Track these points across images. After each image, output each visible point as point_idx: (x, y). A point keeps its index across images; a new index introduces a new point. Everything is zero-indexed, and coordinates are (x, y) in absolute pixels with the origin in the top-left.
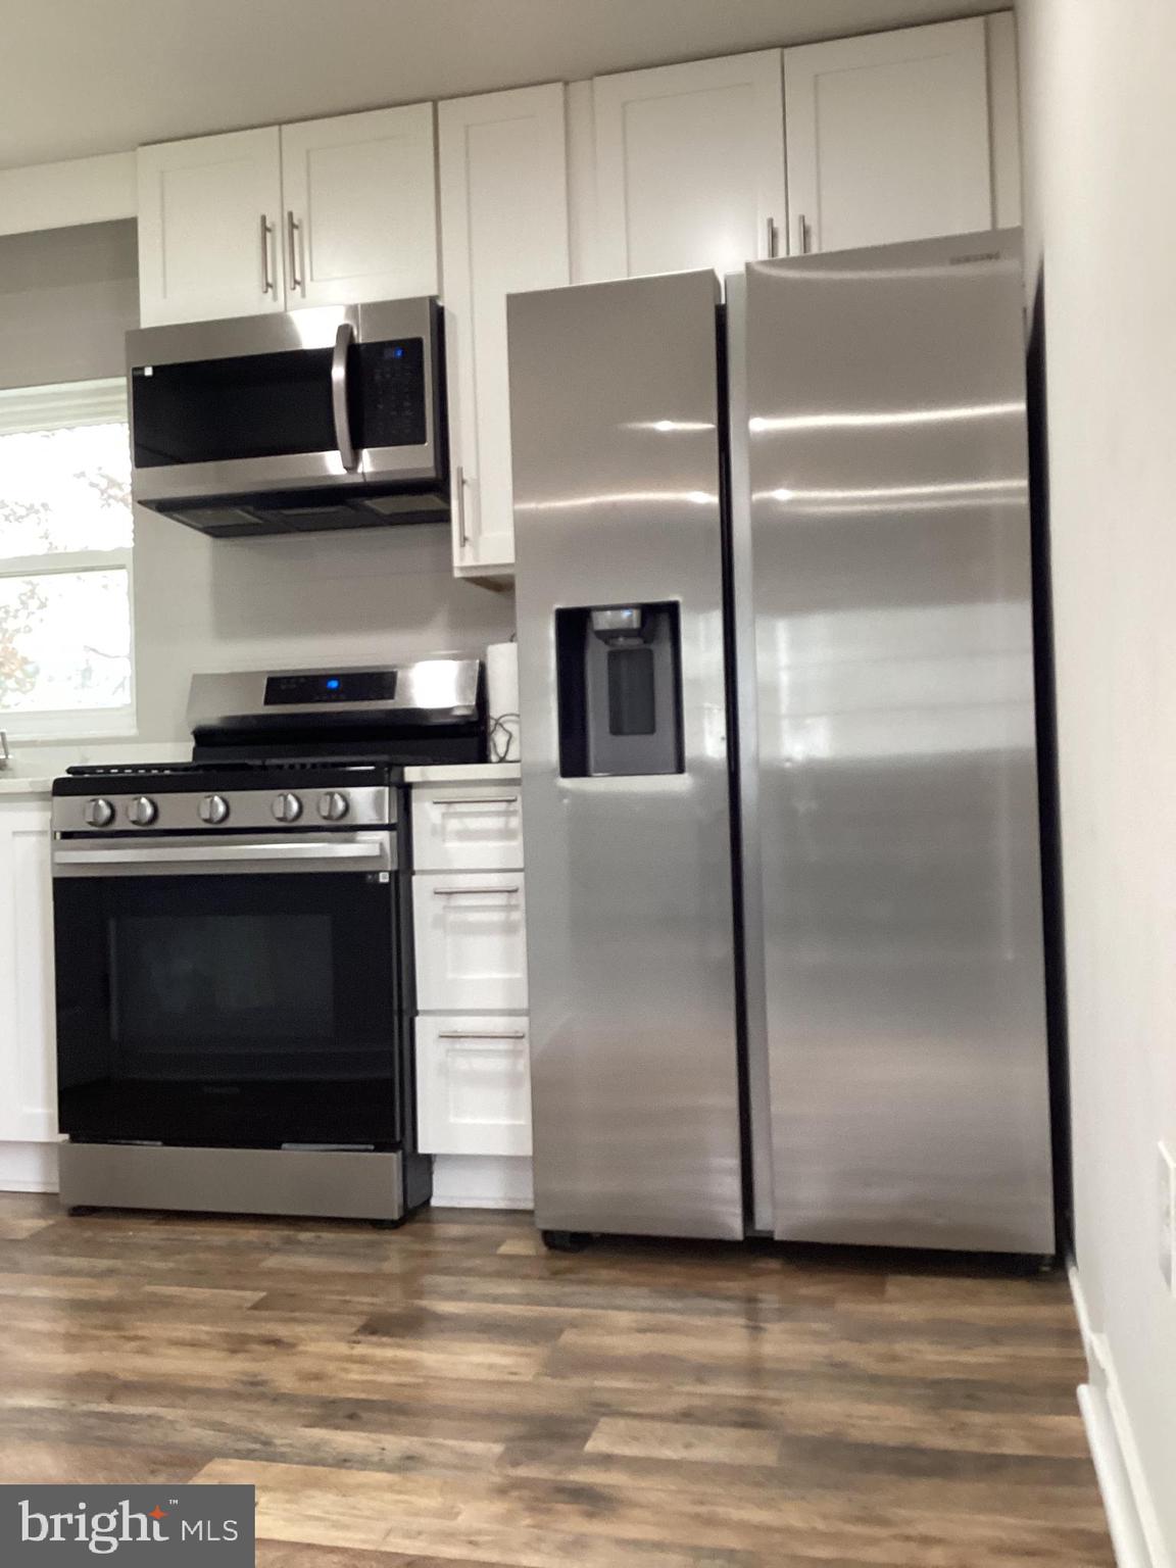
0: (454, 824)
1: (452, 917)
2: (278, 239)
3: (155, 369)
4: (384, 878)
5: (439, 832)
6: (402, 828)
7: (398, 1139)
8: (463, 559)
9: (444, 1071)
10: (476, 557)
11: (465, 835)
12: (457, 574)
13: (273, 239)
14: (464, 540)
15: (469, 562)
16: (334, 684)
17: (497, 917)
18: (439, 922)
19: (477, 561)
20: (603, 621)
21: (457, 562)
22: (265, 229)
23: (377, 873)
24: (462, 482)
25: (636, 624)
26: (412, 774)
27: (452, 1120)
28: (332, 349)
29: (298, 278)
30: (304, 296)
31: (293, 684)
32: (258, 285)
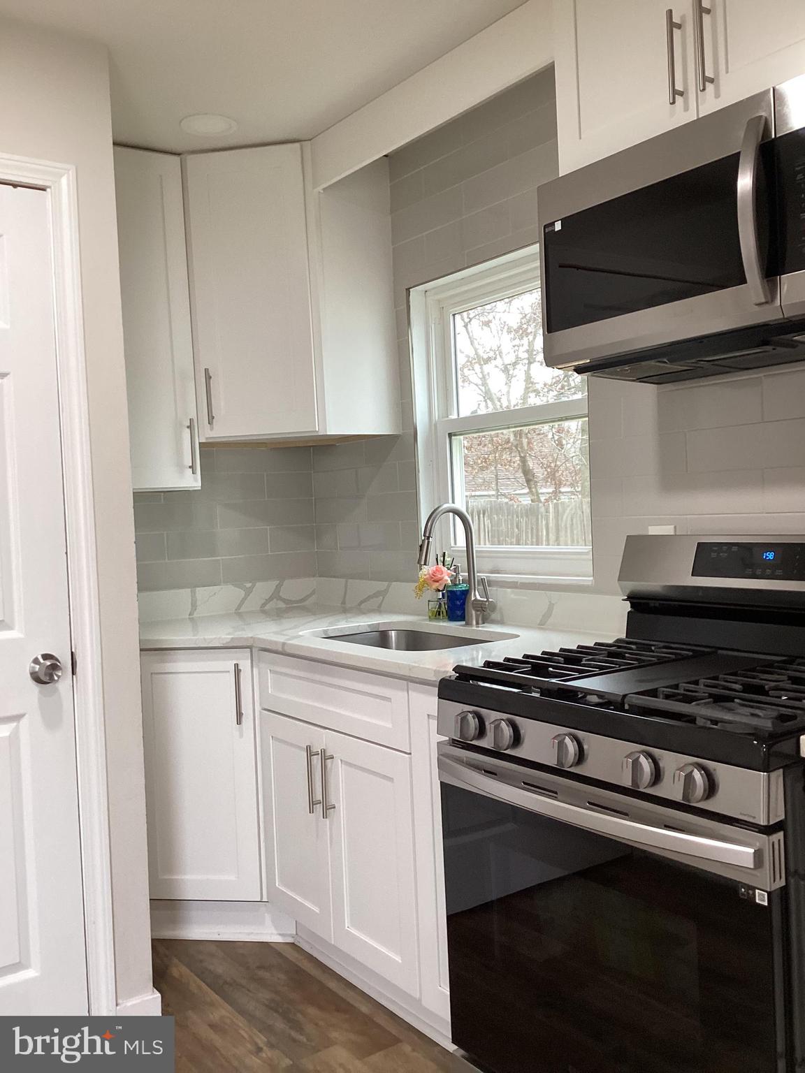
3: (564, 220)
16: (767, 556)
22: (672, 26)
28: (737, 156)
29: (709, 73)
30: (717, 95)
31: (725, 552)
32: (666, 95)
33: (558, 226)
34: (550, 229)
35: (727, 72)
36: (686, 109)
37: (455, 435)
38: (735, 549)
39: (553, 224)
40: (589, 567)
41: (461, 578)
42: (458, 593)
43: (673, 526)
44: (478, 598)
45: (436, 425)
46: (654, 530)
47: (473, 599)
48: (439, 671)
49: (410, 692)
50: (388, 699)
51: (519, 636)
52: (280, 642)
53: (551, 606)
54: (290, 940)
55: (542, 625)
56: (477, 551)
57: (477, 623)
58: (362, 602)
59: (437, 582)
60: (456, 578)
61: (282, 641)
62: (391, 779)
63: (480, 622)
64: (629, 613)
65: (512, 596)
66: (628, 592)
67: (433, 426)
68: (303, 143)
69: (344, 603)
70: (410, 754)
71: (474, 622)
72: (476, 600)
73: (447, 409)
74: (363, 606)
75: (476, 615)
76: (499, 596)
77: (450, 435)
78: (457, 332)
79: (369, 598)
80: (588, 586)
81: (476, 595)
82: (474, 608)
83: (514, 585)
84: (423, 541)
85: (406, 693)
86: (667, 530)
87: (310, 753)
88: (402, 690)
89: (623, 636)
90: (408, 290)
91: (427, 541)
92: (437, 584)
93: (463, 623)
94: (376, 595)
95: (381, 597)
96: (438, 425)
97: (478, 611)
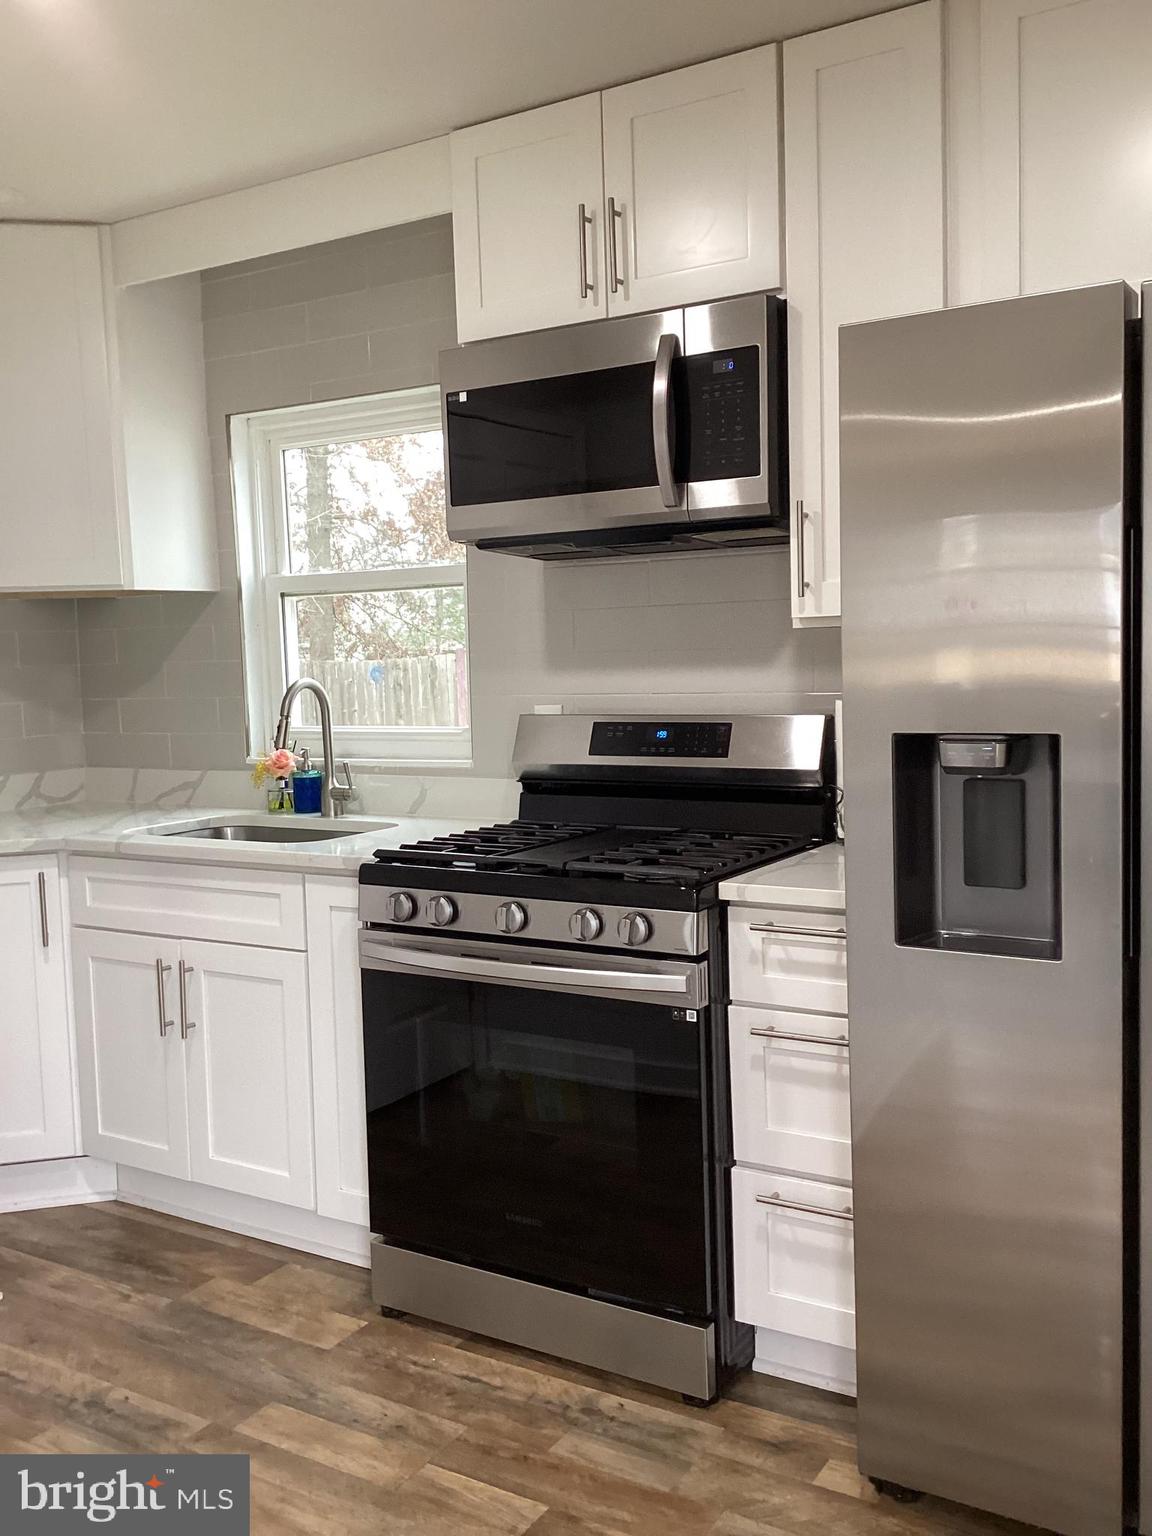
0: (776, 952)
1: (774, 1060)
2: (598, 232)
3: (469, 393)
4: (691, 1017)
5: (760, 960)
6: (716, 958)
7: (709, 1310)
8: (802, 609)
9: (764, 1235)
10: (818, 608)
11: (789, 966)
12: (796, 625)
13: (594, 229)
14: (804, 585)
15: (810, 612)
16: (663, 734)
17: (828, 1067)
18: (760, 1063)
19: (820, 612)
20: (954, 755)
21: (795, 613)
22: (585, 220)
23: (685, 1010)
24: (804, 516)
25: (999, 763)
26: (728, 889)
27: (772, 1292)
28: (653, 364)
29: (620, 276)
30: (627, 297)
31: (620, 731)
32: (577, 287)
33: (463, 397)
34: (454, 398)
35: (636, 277)
36: (596, 303)
37: (288, 595)
38: (630, 728)
39: (457, 394)
40: (467, 749)
41: (310, 764)
42: (308, 781)
43: (560, 706)
44: (337, 785)
45: (264, 583)
46: (539, 710)
47: (331, 787)
48: (349, 859)
49: (307, 885)
50: (277, 896)
51: (397, 825)
52: (111, 843)
53: (423, 793)
54: (112, 1198)
55: (412, 813)
56: (335, 733)
57: (336, 814)
58: (161, 797)
59: (282, 768)
60: (304, 763)
61: (115, 841)
62: (280, 982)
63: (339, 813)
64: (522, 794)
65: (372, 784)
66: (520, 775)
67: (260, 584)
68: (102, 227)
69: (132, 797)
70: (306, 951)
71: (332, 813)
72: (334, 788)
73: (276, 562)
74: (161, 802)
75: (335, 804)
76: (362, 784)
77: (283, 595)
78: (287, 472)
79: (174, 790)
80: (466, 769)
81: (334, 783)
82: (332, 796)
83: (370, 770)
84: (281, 721)
85: (300, 887)
86: (555, 709)
87: (160, 968)
88: (298, 884)
89: (517, 819)
90: (228, 417)
91: (285, 721)
92: (282, 771)
93: (319, 814)
94: (185, 786)
95: (191, 790)
96: (267, 585)
97: (337, 799)
